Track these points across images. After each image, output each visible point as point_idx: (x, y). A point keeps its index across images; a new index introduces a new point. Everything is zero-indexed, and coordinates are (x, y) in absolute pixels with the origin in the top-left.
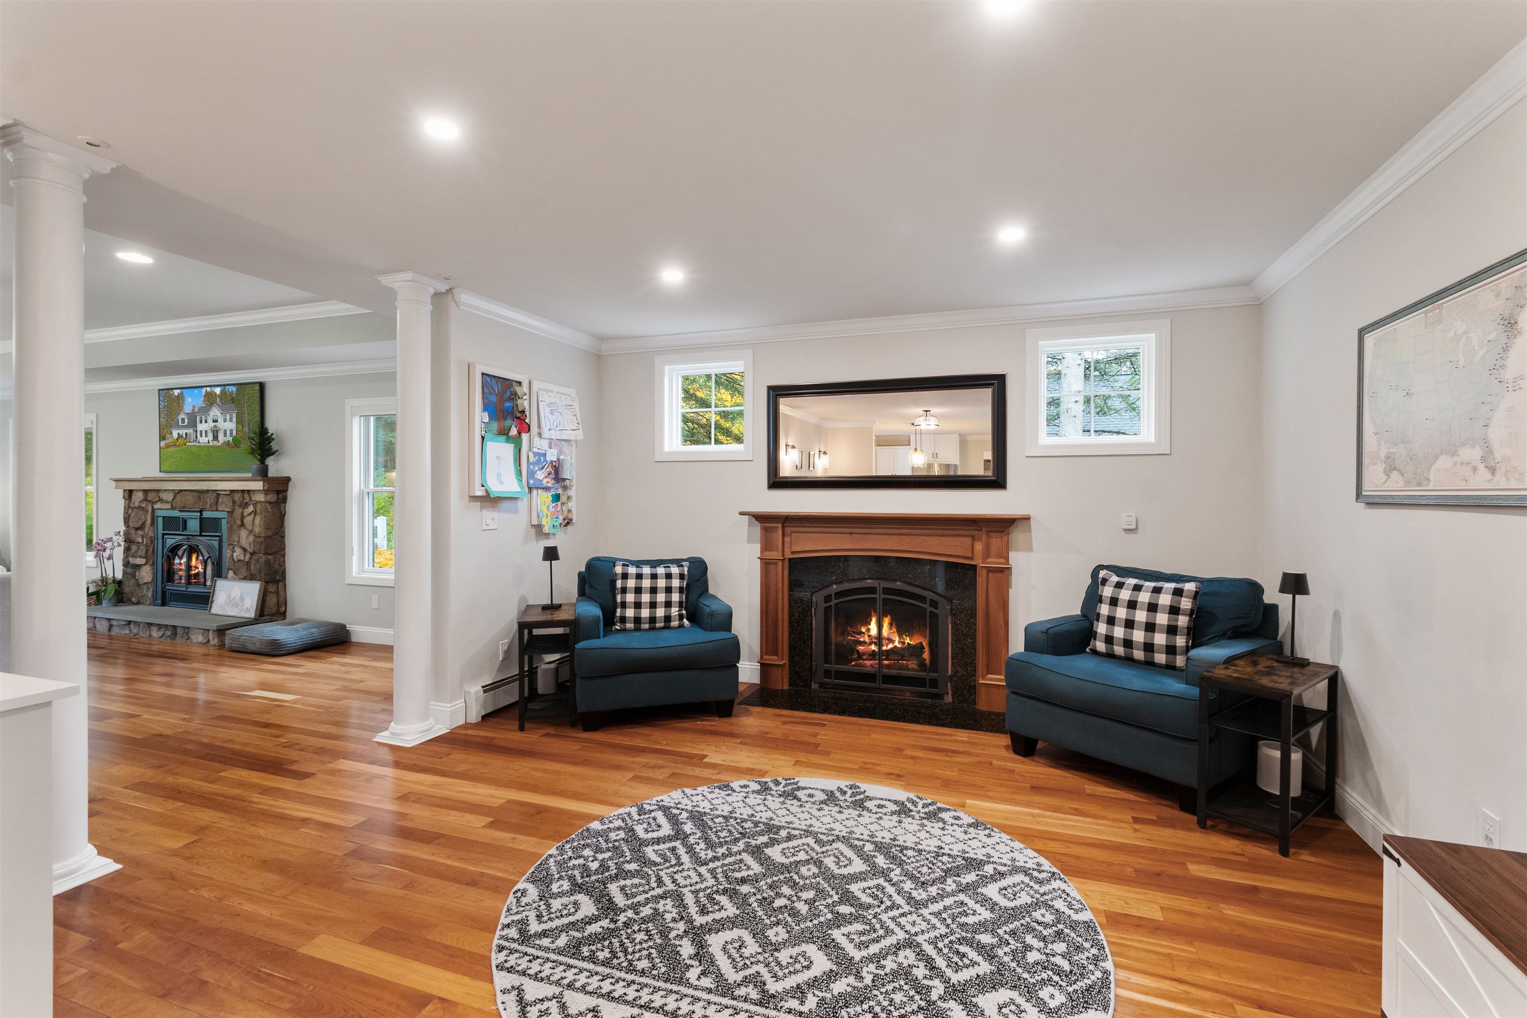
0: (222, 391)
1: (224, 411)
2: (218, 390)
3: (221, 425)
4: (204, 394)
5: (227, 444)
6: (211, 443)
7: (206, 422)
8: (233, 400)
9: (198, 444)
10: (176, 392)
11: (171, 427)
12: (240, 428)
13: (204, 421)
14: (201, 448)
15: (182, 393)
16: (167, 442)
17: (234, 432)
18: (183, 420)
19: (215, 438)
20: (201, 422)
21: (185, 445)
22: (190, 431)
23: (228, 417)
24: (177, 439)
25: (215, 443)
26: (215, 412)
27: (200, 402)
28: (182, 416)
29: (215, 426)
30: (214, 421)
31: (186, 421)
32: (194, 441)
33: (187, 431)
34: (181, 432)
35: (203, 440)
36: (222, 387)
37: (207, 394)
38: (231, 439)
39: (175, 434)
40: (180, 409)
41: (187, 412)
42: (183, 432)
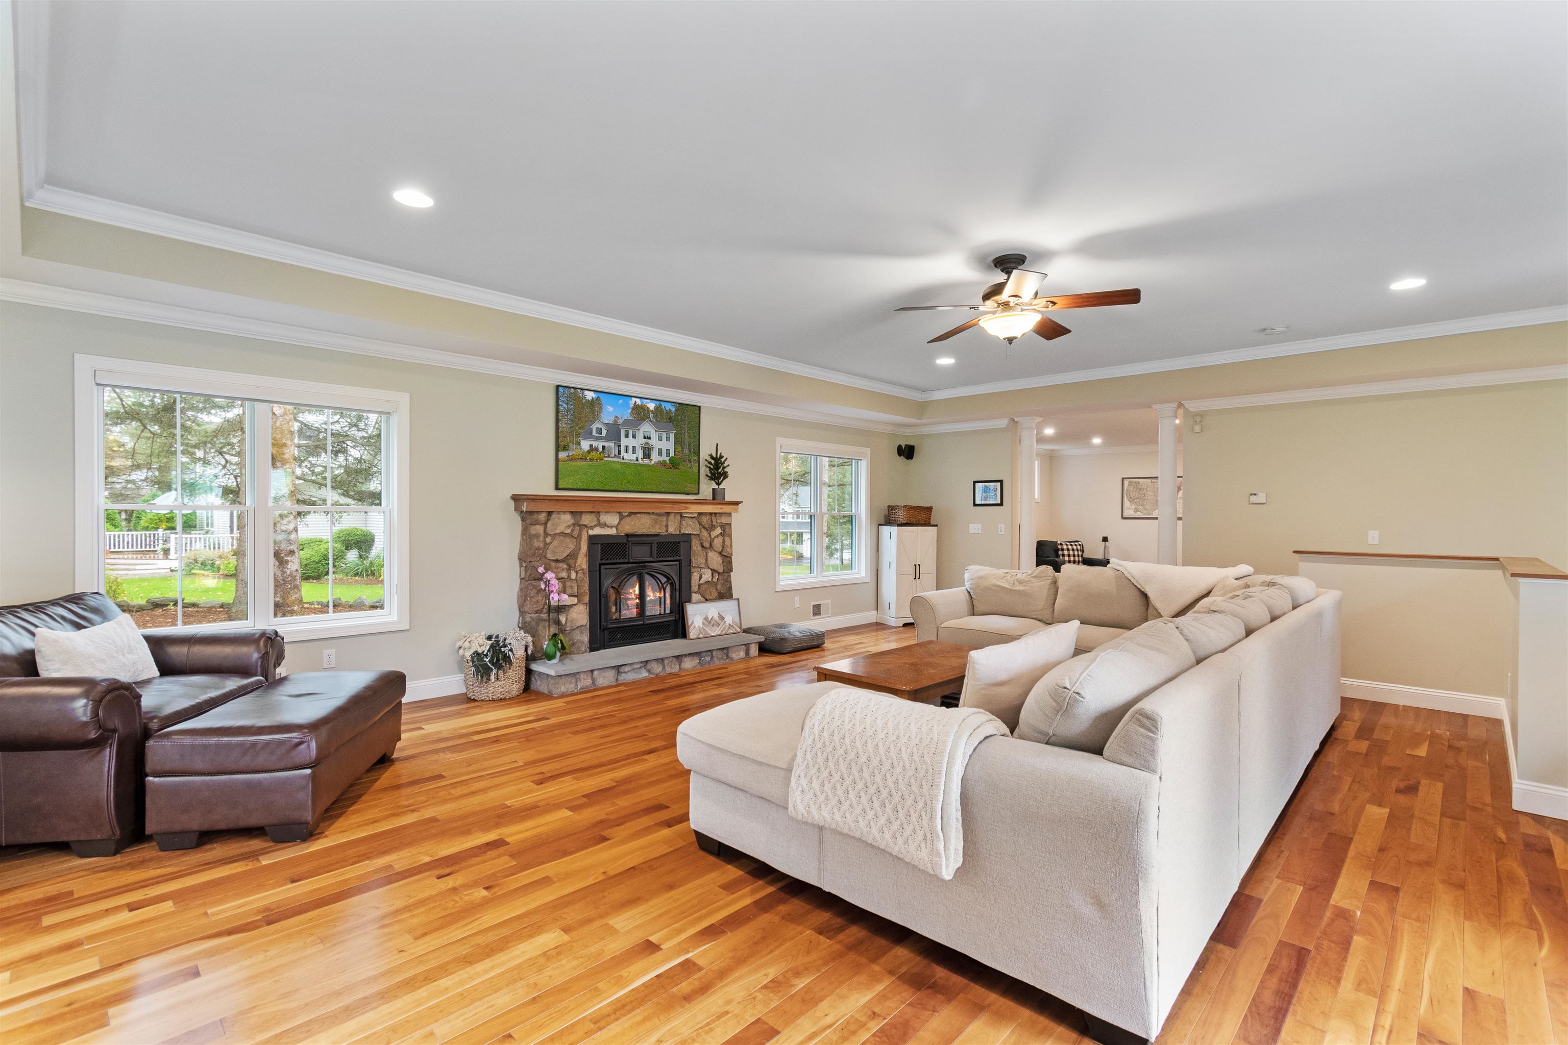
0: (656, 408)
1: (659, 429)
2: (651, 406)
3: (654, 441)
4: (632, 406)
5: (663, 464)
6: (640, 461)
7: (634, 437)
8: (670, 419)
9: (622, 461)
10: (590, 395)
11: (578, 435)
12: (679, 449)
13: (630, 435)
14: (628, 465)
15: (598, 399)
16: (571, 454)
17: (672, 454)
18: (599, 431)
19: (647, 455)
20: (627, 436)
21: (601, 460)
22: (610, 444)
23: (664, 436)
24: (589, 452)
25: (647, 461)
26: (647, 428)
27: (627, 414)
28: (594, 427)
29: (647, 443)
30: (645, 438)
31: (604, 433)
32: (615, 456)
33: (606, 444)
34: (595, 444)
35: (629, 457)
36: (658, 403)
37: (636, 408)
38: (667, 459)
39: (585, 445)
40: (595, 416)
41: (606, 421)
42: (599, 444)
